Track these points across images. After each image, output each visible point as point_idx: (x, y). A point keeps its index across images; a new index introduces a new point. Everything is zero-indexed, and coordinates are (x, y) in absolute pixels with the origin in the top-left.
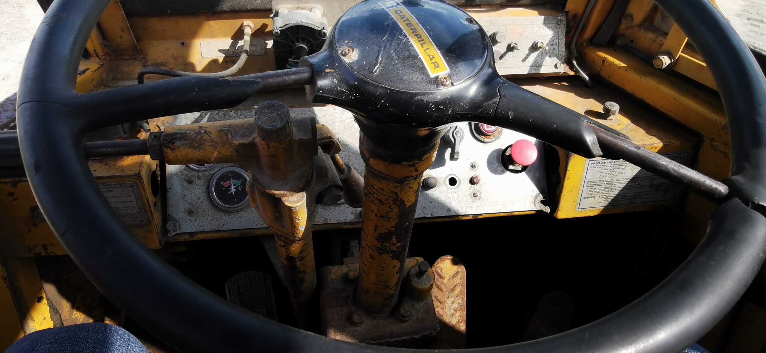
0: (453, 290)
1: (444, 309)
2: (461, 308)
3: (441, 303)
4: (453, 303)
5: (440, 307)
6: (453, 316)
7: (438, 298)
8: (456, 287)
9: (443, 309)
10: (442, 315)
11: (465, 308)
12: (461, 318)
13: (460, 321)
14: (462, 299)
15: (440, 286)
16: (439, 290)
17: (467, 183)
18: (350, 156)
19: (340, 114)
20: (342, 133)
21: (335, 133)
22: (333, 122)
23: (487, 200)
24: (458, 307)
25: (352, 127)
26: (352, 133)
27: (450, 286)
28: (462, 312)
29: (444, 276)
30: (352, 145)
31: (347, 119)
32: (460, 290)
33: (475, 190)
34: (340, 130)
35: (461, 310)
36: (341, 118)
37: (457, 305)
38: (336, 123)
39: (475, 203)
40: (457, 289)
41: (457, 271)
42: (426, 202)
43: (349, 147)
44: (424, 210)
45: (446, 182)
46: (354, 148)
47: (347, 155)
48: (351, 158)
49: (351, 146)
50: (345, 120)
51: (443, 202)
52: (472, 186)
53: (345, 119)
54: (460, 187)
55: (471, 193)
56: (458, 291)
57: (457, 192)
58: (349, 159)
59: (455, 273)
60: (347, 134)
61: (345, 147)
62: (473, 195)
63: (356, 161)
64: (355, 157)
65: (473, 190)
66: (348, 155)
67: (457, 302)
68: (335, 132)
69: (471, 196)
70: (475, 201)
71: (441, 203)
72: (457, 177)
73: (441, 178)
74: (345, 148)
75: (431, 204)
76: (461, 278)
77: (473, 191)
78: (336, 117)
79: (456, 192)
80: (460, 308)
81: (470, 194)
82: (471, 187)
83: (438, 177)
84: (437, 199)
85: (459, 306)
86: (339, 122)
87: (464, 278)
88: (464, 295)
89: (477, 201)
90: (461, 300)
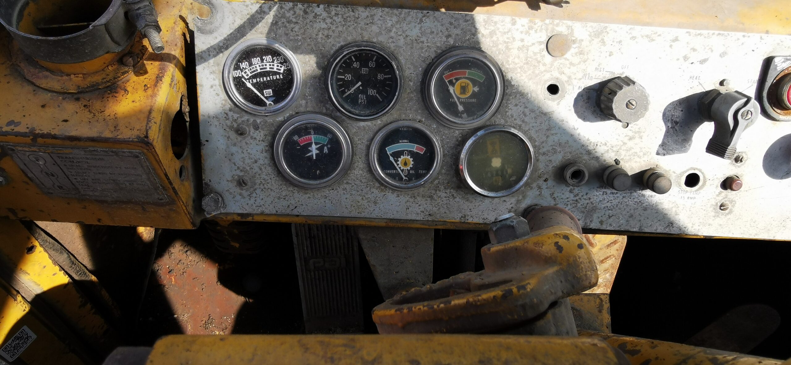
0: (602, 262)
2: (606, 284)
8: (608, 259)
14: (611, 274)
17: (717, 186)
23: (740, 217)
27: (599, 257)
28: (606, 289)
29: (595, 244)
32: (612, 264)
33: (726, 199)
35: (605, 286)
37: (602, 280)
39: (719, 218)
40: (608, 262)
41: (614, 240)
45: (680, 179)
51: (666, 212)
52: (723, 192)
54: (701, 191)
55: (717, 204)
56: (608, 264)
57: (695, 198)
59: (611, 242)
62: (719, 205)
65: (722, 198)
67: (603, 276)
69: (715, 207)
70: (720, 216)
71: (662, 213)
72: (703, 173)
73: (674, 173)
76: (618, 249)
77: (722, 200)
79: (691, 198)
80: (604, 284)
81: (714, 204)
82: (720, 193)
83: (670, 170)
84: (656, 206)
85: (604, 282)
87: (622, 249)
88: (616, 270)
89: (723, 216)
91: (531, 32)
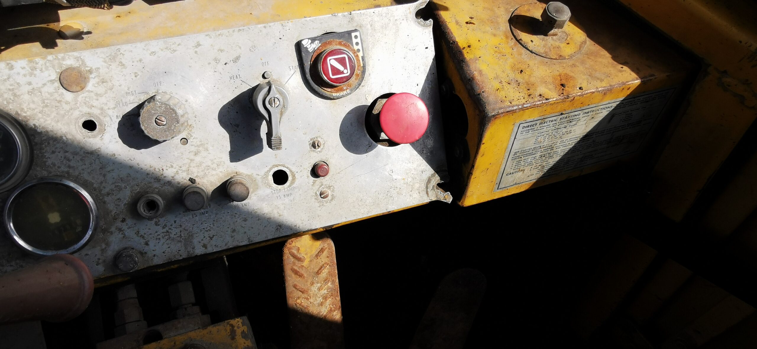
0: (318, 273)
1: (309, 299)
2: (332, 294)
3: (303, 292)
4: (320, 290)
5: (303, 298)
6: (322, 305)
7: (298, 287)
8: (322, 269)
9: (307, 299)
10: (306, 307)
11: (338, 293)
12: (334, 306)
13: (333, 309)
14: (333, 282)
15: (299, 272)
16: (298, 277)
17: (308, 177)
18: (69, 160)
19: (25, 75)
20: (40, 115)
21: (25, 117)
22: (15, 95)
23: (345, 199)
24: (328, 294)
25: (60, 102)
26: (62, 112)
27: (313, 269)
28: (334, 299)
29: (302, 258)
30: (69, 137)
31: (44, 85)
32: (329, 272)
33: (323, 186)
34: (34, 109)
35: (332, 296)
36: (30, 84)
37: (326, 290)
38: (22, 96)
39: (324, 207)
40: (323, 271)
41: (321, 248)
42: (236, 222)
43: (63, 141)
44: (233, 234)
45: (267, 180)
46: (75, 142)
47: (63, 159)
48: (72, 164)
49: (67, 139)
50: (42, 87)
51: (268, 216)
52: (316, 181)
53: (40, 85)
54: (294, 185)
55: (316, 193)
56: (325, 273)
57: (291, 194)
58: (69, 167)
59: (318, 251)
60: (53, 117)
61: (55, 143)
62: (319, 194)
63: (84, 167)
64: (81, 160)
65: (319, 186)
66: (65, 158)
67: (326, 287)
68: (24, 114)
69: (316, 197)
70: (325, 204)
71: (265, 218)
72: (287, 168)
73: (258, 175)
74: (55, 145)
75: (246, 223)
76: (328, 256)
77: (319, 188)
78: (18, 84)
79: (288, 195)
80: (330, 294)
81: (314, 194)
82: (314, 182)
83: (253, 174)
84: (256, 212)
85: (329, 292)
86: (29, 92)
87: (332, 255)
88: (335, 276)
89: (328, 204)
90: (332, 284)
91: (35, 72)
